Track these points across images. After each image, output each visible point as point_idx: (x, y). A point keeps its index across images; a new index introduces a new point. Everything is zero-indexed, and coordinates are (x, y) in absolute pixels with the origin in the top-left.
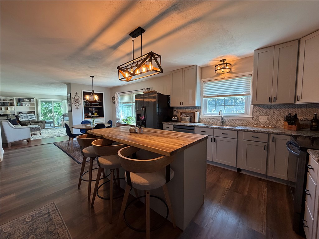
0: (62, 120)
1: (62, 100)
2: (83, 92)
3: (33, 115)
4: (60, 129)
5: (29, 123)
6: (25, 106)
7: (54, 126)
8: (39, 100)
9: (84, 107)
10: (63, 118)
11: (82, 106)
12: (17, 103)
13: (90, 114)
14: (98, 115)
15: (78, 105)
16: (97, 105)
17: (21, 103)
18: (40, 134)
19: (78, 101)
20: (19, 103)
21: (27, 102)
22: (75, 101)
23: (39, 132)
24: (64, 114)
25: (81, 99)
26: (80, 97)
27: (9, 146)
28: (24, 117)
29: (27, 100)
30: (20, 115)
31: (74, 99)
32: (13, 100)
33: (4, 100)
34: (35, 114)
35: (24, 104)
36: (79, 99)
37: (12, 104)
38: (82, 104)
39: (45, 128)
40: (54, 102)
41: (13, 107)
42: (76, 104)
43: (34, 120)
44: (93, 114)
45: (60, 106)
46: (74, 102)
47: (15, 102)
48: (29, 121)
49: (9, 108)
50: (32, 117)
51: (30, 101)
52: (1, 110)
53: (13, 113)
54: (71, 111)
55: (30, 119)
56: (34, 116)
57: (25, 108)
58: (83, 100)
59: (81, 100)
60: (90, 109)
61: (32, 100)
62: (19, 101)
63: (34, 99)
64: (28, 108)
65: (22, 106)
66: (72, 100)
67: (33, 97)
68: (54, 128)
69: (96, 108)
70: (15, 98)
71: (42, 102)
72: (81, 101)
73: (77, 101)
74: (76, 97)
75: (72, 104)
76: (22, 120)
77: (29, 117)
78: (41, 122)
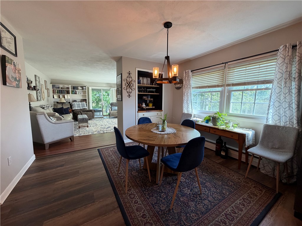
0: (110, 110)
1: (110, 88)
2: (138, 71)
3: (85, 103)
4: (108, 120)
5: (80, 112)
6: (79, 94)
7: (103, 115)
8: (90, 88)
9: (138, 94)
10: (111, 108)
11: (135, 93)
12: (72, 91)
13: (144, 105)
14: (154, 107)
15: (131, 90)
16: (152, 92)
17: (75, 91)
18: (88, 127)
19: (131, 85)
20: (74, 91)
21: (80, 90)
22: (127, 85)
23: (87, 124)
24: (111, 103)
25: (135, 81)
26: (134, 79)
27: (47, 147)
28: (76, 106)
29: (80, 88)
30: (73, 103)
31: (126, 82)
32: (68, 88)
33: (62, 88)
34: (86, 103)
35: (78, 92)
36: (133, 83)
37: (68, 92)
38: (135, 89)
39: (95, 117)
40: (103, 90)
41: (69, 95)
42: (128, 90)
43: (85, 108)
44: (147, 105)
45: (108, 95)
46: (126, 87)
47: (70, 90)
48: (81, 109)
49: (66, 96)
50: (83, 105)
51: (83, 89)
52: (54, 98)
53: (69, 101)
54: (122, 100)
55: (81, 108)
56: (85, 105)
57: (78, 97)
58: (137, 85)
59: (134, 83)
60: (144, 97)
61: (84, 88)
62: (74, 89)
63: (86, 87)
64: (81, 96)
65: (76, 94)
66: (124, 83)
67: (85, 84)
68: (103, 117)
69: (152, 96)
70: (70, 86)
71: (93, 90)
72: (134, 85)
73: (129, 85)
74: (128, 79)
75: (123, 89)
76: (75, 109)
77: (81, 106)
78: (91, 111)
